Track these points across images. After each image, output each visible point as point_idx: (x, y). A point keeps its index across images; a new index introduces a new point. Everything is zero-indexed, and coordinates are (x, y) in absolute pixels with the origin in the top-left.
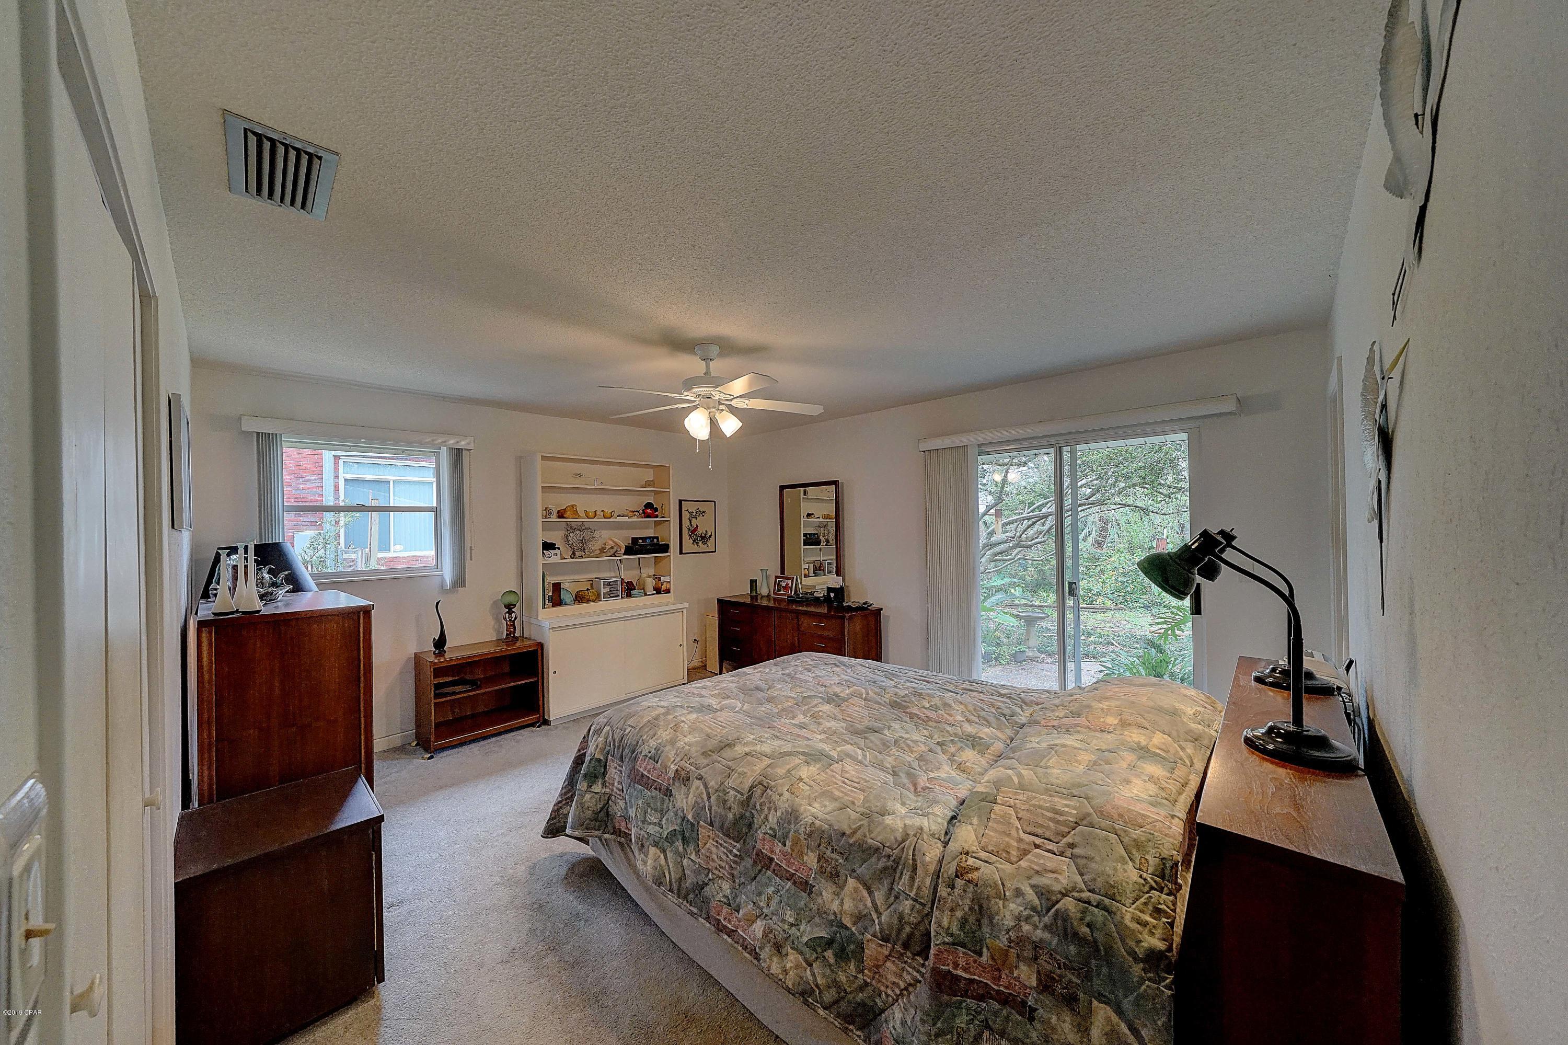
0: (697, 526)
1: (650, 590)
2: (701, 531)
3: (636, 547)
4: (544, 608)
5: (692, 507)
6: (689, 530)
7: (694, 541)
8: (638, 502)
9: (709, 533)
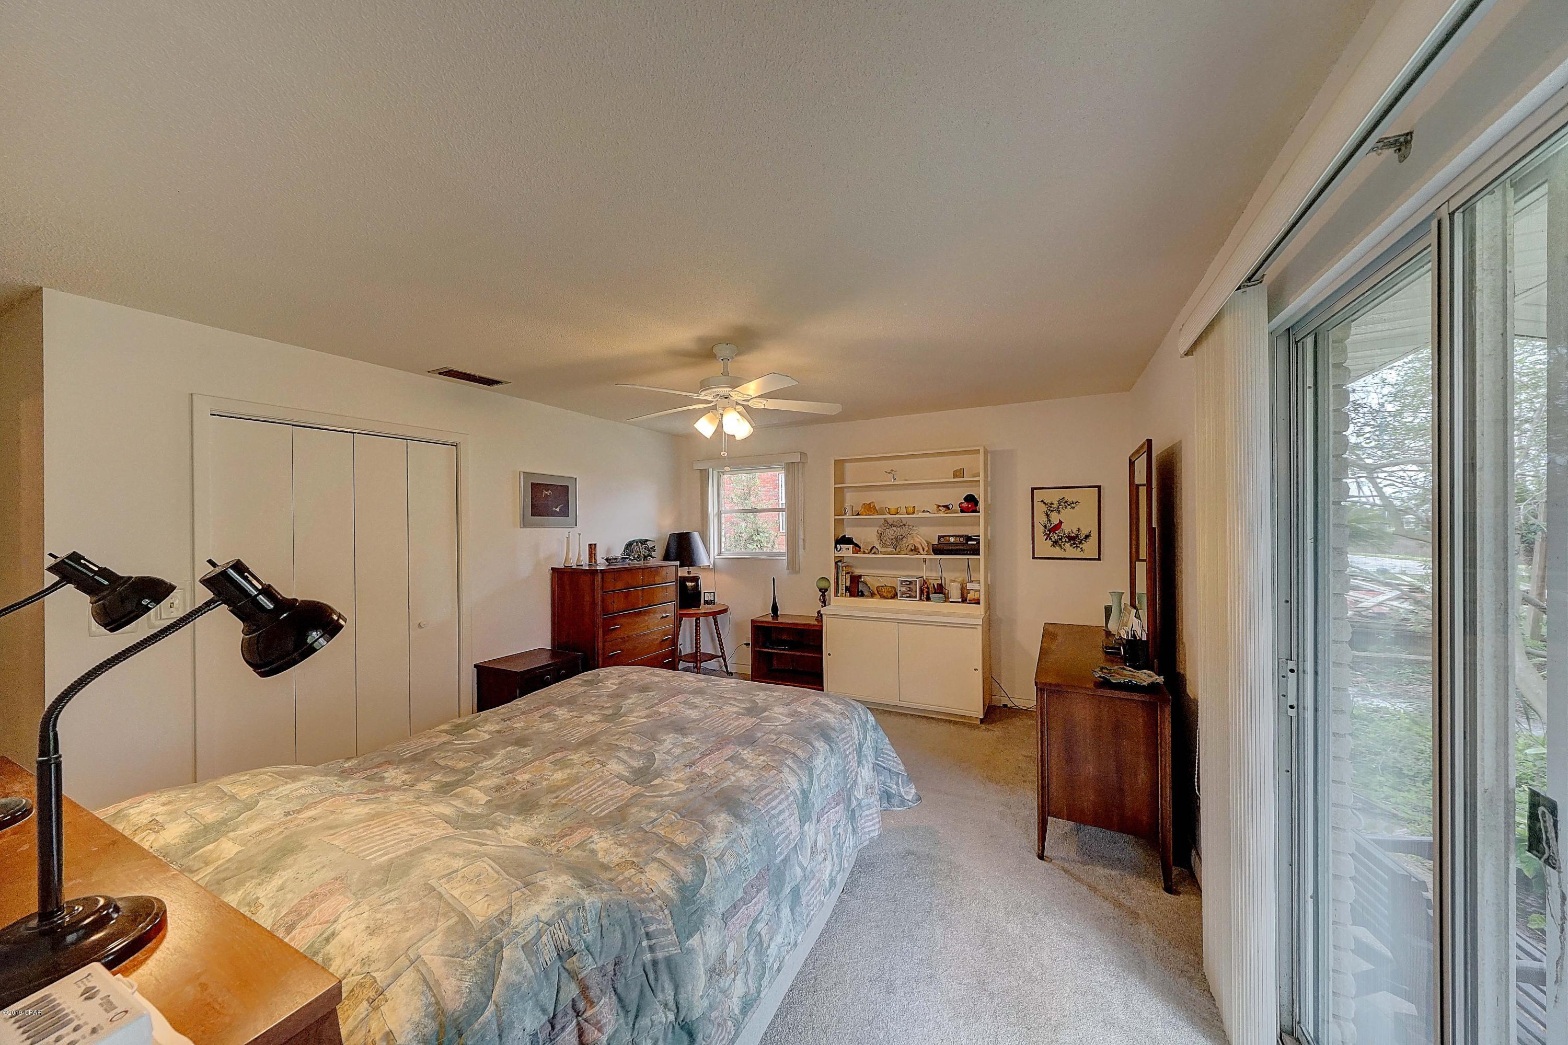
0: (1061, 522)
1: (955, 594)
2: (1067, 528)
3: (942, 548)
4: (836, 595)
5: (1053, 497)
6: (1045, 527)
7: (1056, 542)
8: (956, 497)
9: (1085, 532)
